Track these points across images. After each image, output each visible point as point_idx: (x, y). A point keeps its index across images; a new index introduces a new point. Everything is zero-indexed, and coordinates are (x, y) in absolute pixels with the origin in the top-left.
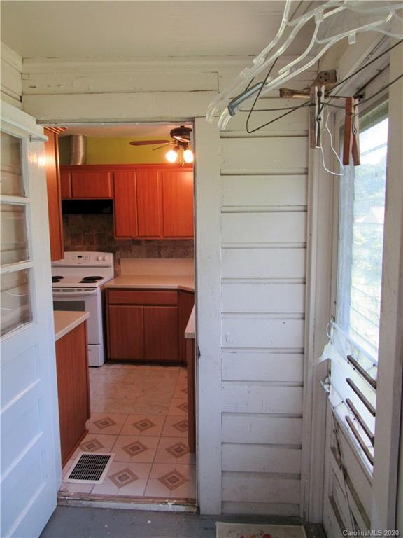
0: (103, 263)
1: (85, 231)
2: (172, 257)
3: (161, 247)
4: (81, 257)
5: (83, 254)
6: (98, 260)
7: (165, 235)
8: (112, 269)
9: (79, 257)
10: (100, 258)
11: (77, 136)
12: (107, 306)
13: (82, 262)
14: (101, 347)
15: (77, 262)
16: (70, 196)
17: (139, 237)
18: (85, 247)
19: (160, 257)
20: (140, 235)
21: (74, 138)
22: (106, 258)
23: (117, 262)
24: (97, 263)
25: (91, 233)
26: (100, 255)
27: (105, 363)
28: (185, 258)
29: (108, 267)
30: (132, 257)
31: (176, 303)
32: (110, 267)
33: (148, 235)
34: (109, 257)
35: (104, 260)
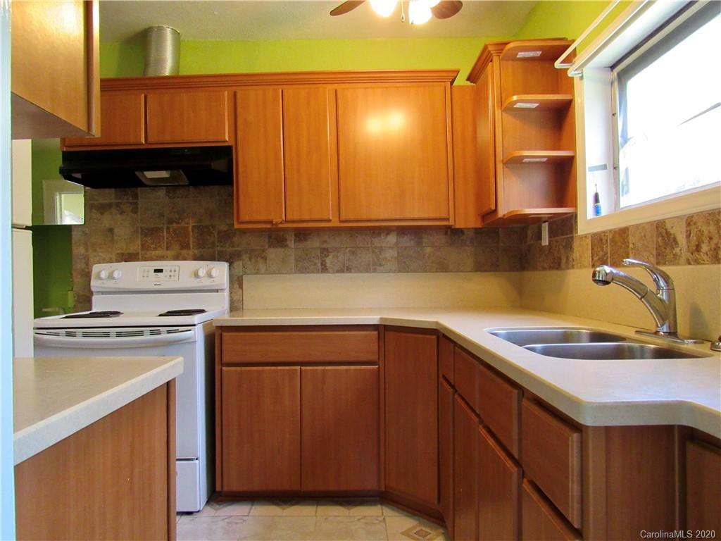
0: (206, 283)
1: (170, 222)
2: (349, 270)
3: (326, 250)
4: (161, 271)
5: (165, 264)
6: (196, 275)
7: (343, 218)
8: (226, 294)
9: (156, 271)
10: (202, 273)
11: (160, 29)
12: (217, 368)
13: (164, 281)
14: (200, 466)
15: (152, 281)
16: (143, 141)
17: (286, 222)
18: (170, 253)
19: (324, 269)
20: (289, 218)
21: (154, 35)
22: (214, 273)
23: (236, 282)
24: (194, 283)
25: (183, 224)
26: (203, 267)
27: (208, 502)
28: (375, 271)
29: (217, 291)
30: (268, 272)
31: (375, 357)
32: (222, 290)
33: (306, 217)
34: (220, 271)
35: (210, 276)
